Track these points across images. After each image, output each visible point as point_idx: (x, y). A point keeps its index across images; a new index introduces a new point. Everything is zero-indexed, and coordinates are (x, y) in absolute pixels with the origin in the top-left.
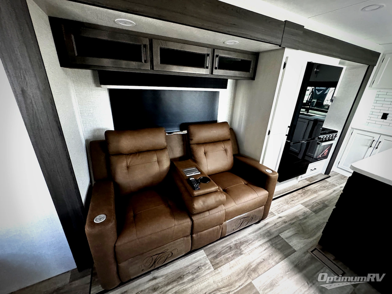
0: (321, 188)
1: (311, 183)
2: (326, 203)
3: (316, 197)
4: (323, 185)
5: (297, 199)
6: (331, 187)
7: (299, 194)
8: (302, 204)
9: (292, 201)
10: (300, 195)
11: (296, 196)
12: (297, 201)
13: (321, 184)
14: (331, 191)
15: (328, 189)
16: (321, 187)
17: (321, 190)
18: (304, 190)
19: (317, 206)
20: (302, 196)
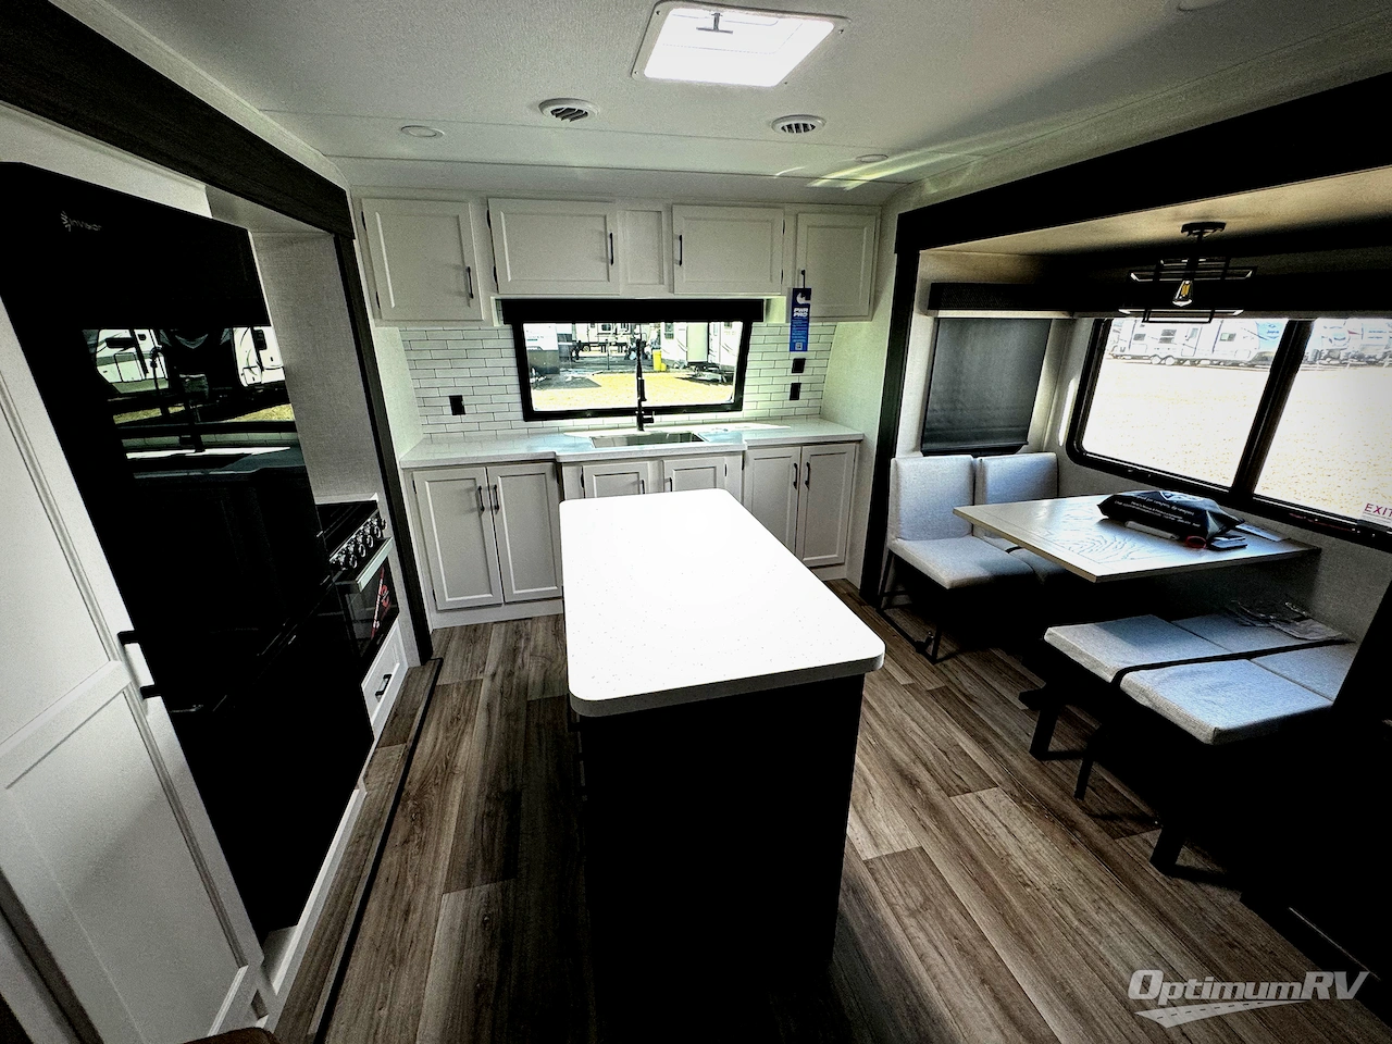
0: (452, 734)
1: (410, 744)
2: (504, 786)
3: (465, 797)
4: (447, 712)
5: (417, 883)
6: (472, 700)
7: (406, 842)
8: (448, 890)
9: (407, 913)
10: (413, 848)
11: (404, 864)
12: (423, 890)
13: (436, 715)
14: (480, 719)
15: (469, 720)
16: (447, 730)
17: (457, 743)
18: (410, 804)
19: (493, 830)
20: (422, 845)
